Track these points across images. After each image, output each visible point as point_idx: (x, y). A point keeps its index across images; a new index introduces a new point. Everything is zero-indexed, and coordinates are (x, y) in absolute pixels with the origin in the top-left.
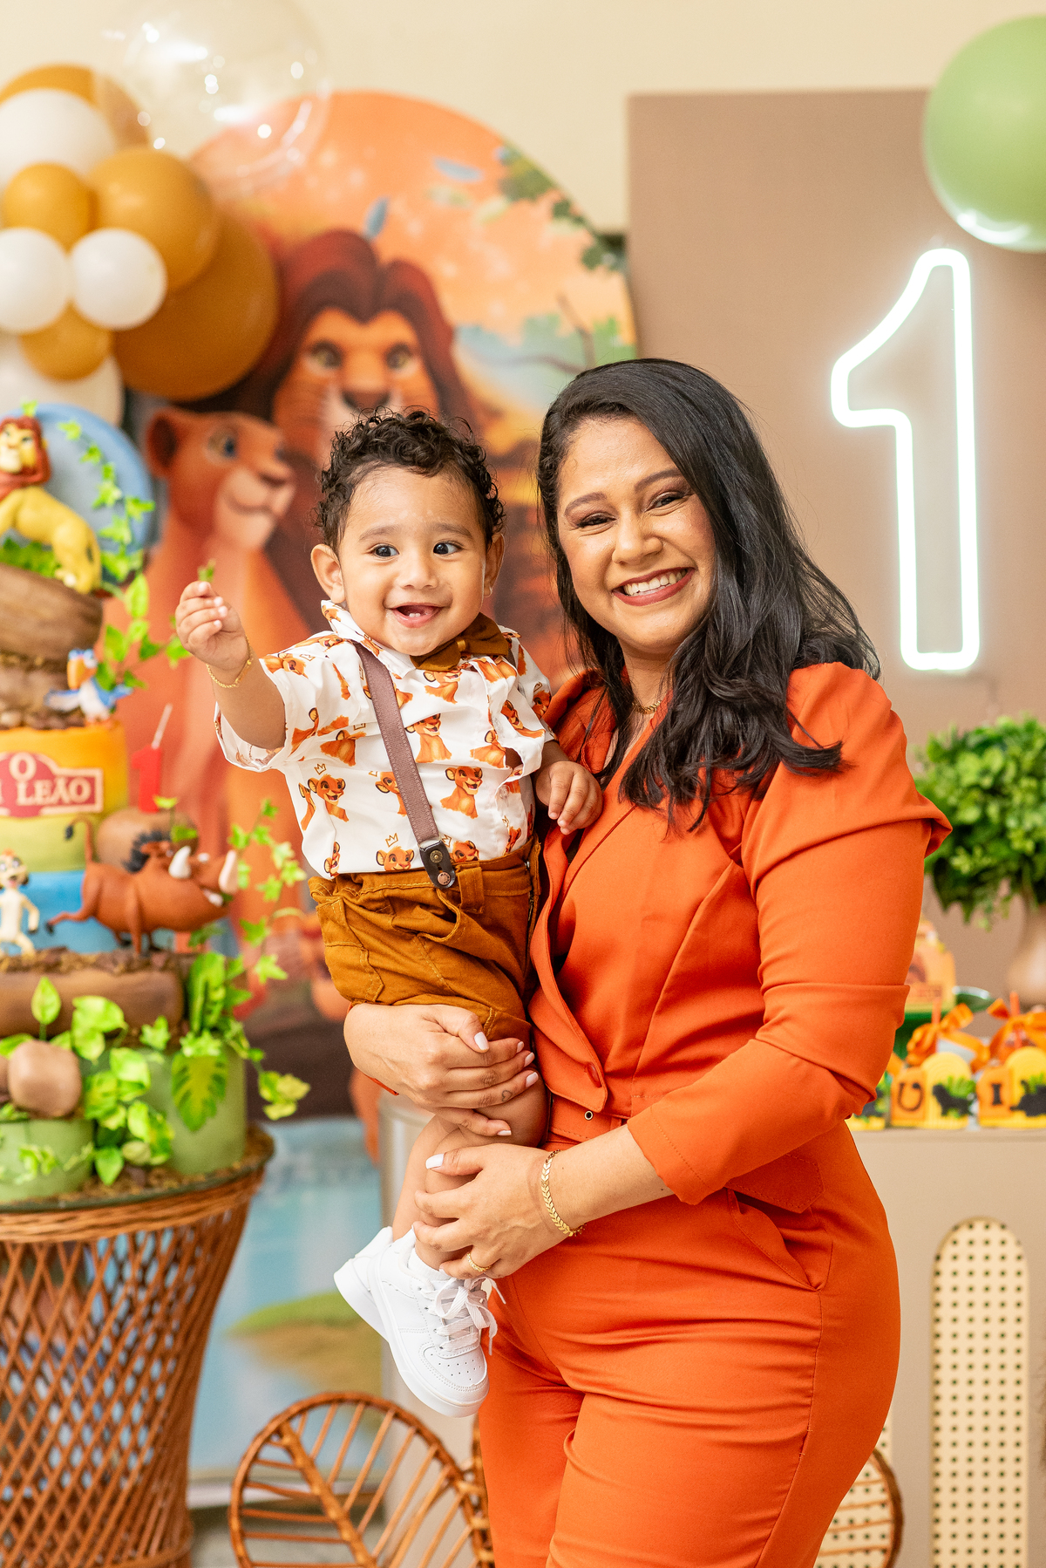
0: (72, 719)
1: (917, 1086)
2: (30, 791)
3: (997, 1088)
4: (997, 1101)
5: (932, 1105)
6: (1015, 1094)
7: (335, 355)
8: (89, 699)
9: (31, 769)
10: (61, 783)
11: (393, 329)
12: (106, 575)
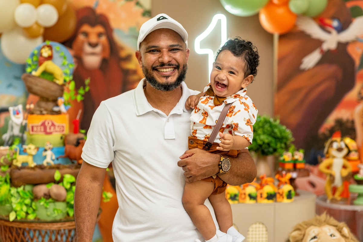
0: (59, 113)
1: (245, 194)
2: (50, 129)
3: (261, 194)
4: (261, 197)
5: (248, 198)
6: (265, 195)
7: (86, 34)
8: (63, 108)
9: (50, 124)
10: (56, 128)
11: (99, 29)
12: (65, 81)
